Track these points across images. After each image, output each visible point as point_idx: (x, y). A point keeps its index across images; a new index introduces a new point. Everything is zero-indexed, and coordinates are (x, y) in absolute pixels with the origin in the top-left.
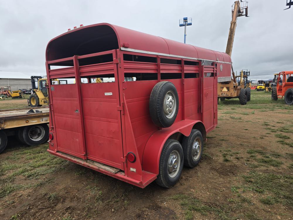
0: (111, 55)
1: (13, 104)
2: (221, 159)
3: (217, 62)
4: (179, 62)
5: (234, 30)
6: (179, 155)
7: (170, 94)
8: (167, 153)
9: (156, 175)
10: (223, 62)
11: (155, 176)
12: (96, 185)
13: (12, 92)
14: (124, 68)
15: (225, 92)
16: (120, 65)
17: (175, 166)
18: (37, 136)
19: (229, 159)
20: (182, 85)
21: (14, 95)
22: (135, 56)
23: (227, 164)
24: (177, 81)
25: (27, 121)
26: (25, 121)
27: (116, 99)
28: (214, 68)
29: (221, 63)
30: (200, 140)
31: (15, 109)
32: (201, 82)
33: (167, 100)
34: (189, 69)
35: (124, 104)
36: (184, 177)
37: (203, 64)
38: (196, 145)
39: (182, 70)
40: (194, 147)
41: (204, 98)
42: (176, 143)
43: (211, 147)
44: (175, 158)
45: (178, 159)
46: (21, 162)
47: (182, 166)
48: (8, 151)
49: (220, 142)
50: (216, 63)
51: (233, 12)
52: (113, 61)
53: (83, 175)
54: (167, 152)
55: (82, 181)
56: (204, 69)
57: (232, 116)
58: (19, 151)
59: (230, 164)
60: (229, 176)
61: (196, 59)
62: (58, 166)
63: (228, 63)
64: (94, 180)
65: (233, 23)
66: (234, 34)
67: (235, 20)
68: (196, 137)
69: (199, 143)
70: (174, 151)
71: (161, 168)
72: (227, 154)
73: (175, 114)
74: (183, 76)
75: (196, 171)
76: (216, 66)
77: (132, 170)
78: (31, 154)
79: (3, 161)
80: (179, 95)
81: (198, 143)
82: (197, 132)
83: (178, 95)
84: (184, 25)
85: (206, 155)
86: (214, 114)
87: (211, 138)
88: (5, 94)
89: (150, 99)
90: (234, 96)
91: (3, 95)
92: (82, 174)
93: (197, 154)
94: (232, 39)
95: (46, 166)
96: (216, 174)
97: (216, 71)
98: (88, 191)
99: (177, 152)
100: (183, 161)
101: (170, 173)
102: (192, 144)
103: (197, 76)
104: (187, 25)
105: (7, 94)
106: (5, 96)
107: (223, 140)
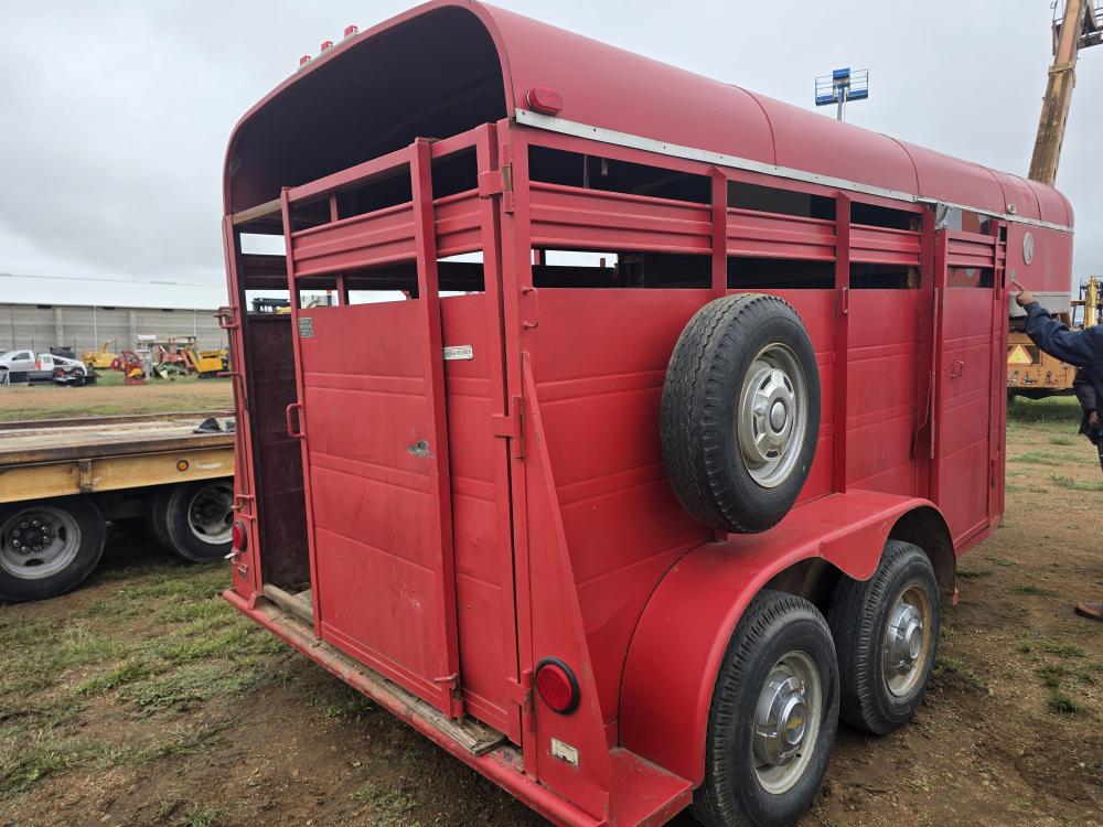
0: (470, 154)
1: (194, 396)
2: (1034, 700)
3: (1010, 218)
4: (821, 207)
5: (1063, 102)
6: (814, 674)
7: (772, 358)
8: (749, 666)
9: (691, 784)
10: (1038, 223)
11: (681, 793)
12: (405, 781)
13: (200, 357)
14: (533, 221)
15: (1018, 365)
16: (508, 205)
17: (792, 733)
18: (223, 524)
19: (1079, 701)
20: (837, 319)
21: (204, 365)
22: (595, 161)
23: (1071, 728)
24: (813, 297)
25: (183, 464)
26: (175, 464)
27: (488, 377)
28: (993, 247)
29: (1028, 227)
30: (922, 597)
31: (163, 416)
32: (933, 310)
33: (758, 392)
34: (873, 246)
35: (523, 403)
36: (836, 787)
37: (945, 222)
38: (904, 622)
39: (839, 245)
40: (894, 632)
41: (947, 389)
42: (805, 613)
43: (971, 624)
44: (796, 691)
45: (808, 695)
46: (134, 633)
47: (831, 731)
48: (107, 579)
49: (1014, 599)
50: (1001, 224)
51: (1058, 29)
52: (477, 186)
53: (359, 718)
54: (753, 660)
55: (350, 749)
56: (949, 247)
57: (1059, 473)
58: (147, 581)
59: (1088, 733)
60: (1093, 805)
61: (909, 198)
62: (269, 661)
63: (1058, 227)
64: (400, 748)
65: (1061, 75)
66: (1063, 119)
67: (1071, 58)
68: (903, 582)
69: (920, 609)
70: (792, 654)
71: (717, 745)
72: (1060, 672)
73: (797, 463)
74: (842, 276)
75: (905, 755)
76: (1004, 238)
77: (561, 754)
78: (186, 597)
79: (74, 623)
80: (821, 370)
81: (916, 612)
82: (909, 556)
83: (819, 367)
84: (835, 101)
85: (949, 670)
86: (991, 464)
87: (966, 576)
88: (177, 364)
89: (667, 384)
90: (1062, 386)
91: (171, 367)
92: (355, 715)
93: (908, 666)
94: (1055, 139)
95: (222, 661)
96: (1014, 782)
97: (1004, 264)
98: (360, 814)
99: (806, 660)
100: (836, 706)
101: (766, 767)
102: (885, 617)
103: (910, 284)
104: (849, 99)
105: (183, 362)
106: (178, 369)
107: (1029, 591)
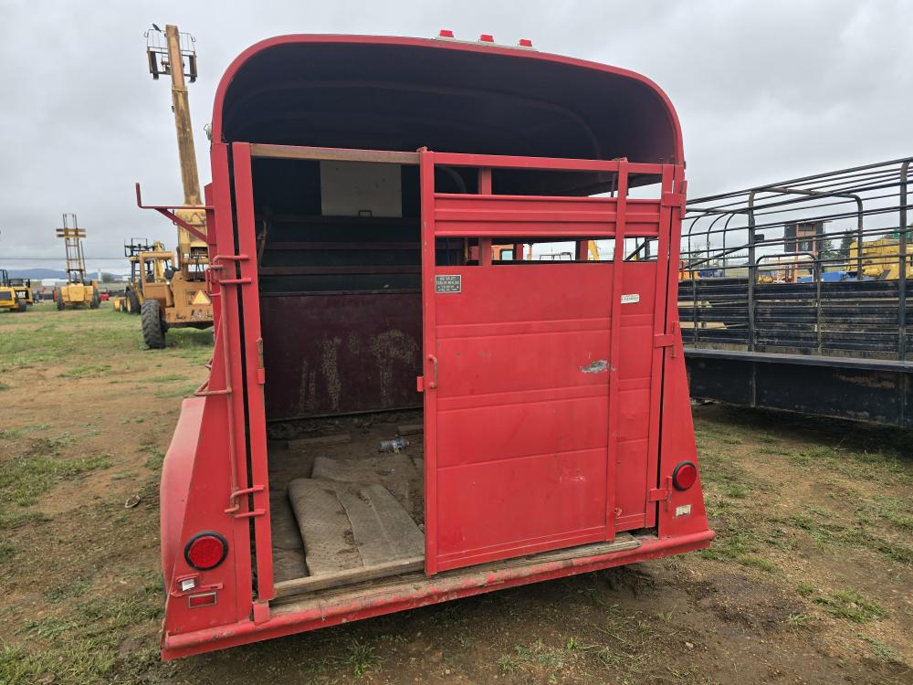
5: (187, 115)
15: (200, 305)
27: (650, 313)
77: (682, 513)
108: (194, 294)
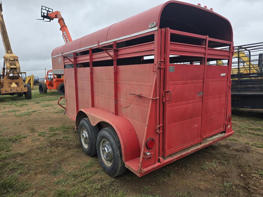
77: (229, 127)
108: (11, 83)
